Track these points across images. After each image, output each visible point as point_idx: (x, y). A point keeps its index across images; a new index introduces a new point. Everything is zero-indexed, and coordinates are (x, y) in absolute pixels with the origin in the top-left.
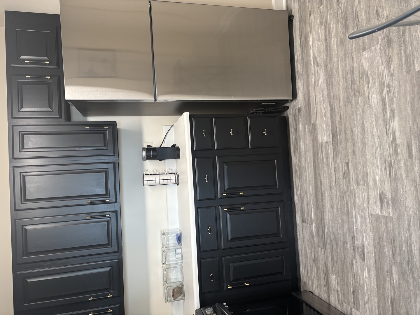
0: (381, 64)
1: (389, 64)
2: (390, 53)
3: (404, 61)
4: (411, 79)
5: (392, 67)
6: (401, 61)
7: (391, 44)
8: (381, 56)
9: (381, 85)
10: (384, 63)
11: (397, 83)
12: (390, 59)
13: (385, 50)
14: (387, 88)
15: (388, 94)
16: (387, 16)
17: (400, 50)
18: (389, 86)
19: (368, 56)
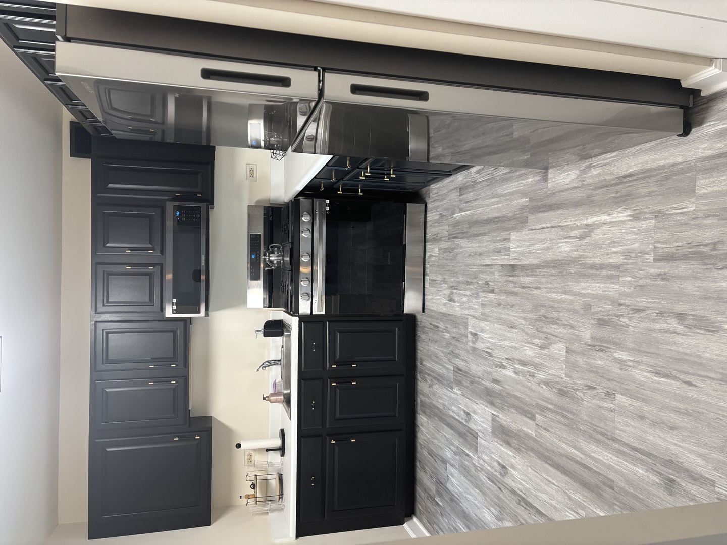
0: (550, 372)
1: (547, 384)
2: (554, 390)
3: (544, 404)
4: (533, 405)
5: (544, 387)
6: (546, 401)
7: (560, 394)
8: (555, 376)
9: (536, 366)
10: (550, 378)
11: (533, 387)
12: (550, 387)
13: (557, 383)
14: (533, 373)
15: (529, 372)
16: (583, 400)
17: (552, 404)
18: (533, 376)
19: (560, 354)
